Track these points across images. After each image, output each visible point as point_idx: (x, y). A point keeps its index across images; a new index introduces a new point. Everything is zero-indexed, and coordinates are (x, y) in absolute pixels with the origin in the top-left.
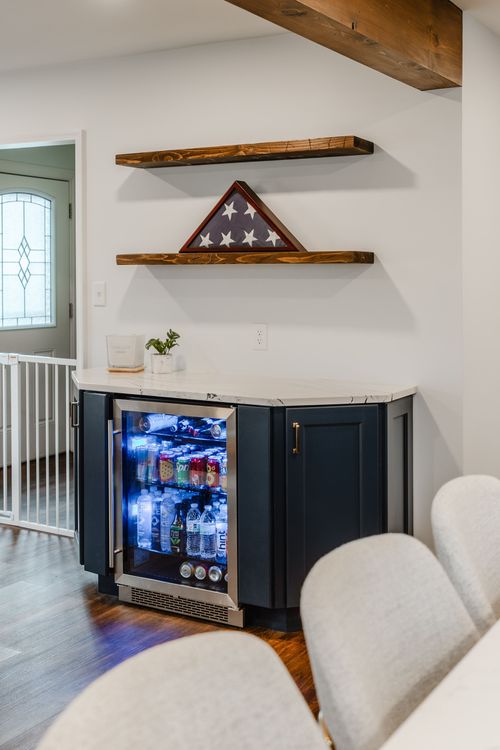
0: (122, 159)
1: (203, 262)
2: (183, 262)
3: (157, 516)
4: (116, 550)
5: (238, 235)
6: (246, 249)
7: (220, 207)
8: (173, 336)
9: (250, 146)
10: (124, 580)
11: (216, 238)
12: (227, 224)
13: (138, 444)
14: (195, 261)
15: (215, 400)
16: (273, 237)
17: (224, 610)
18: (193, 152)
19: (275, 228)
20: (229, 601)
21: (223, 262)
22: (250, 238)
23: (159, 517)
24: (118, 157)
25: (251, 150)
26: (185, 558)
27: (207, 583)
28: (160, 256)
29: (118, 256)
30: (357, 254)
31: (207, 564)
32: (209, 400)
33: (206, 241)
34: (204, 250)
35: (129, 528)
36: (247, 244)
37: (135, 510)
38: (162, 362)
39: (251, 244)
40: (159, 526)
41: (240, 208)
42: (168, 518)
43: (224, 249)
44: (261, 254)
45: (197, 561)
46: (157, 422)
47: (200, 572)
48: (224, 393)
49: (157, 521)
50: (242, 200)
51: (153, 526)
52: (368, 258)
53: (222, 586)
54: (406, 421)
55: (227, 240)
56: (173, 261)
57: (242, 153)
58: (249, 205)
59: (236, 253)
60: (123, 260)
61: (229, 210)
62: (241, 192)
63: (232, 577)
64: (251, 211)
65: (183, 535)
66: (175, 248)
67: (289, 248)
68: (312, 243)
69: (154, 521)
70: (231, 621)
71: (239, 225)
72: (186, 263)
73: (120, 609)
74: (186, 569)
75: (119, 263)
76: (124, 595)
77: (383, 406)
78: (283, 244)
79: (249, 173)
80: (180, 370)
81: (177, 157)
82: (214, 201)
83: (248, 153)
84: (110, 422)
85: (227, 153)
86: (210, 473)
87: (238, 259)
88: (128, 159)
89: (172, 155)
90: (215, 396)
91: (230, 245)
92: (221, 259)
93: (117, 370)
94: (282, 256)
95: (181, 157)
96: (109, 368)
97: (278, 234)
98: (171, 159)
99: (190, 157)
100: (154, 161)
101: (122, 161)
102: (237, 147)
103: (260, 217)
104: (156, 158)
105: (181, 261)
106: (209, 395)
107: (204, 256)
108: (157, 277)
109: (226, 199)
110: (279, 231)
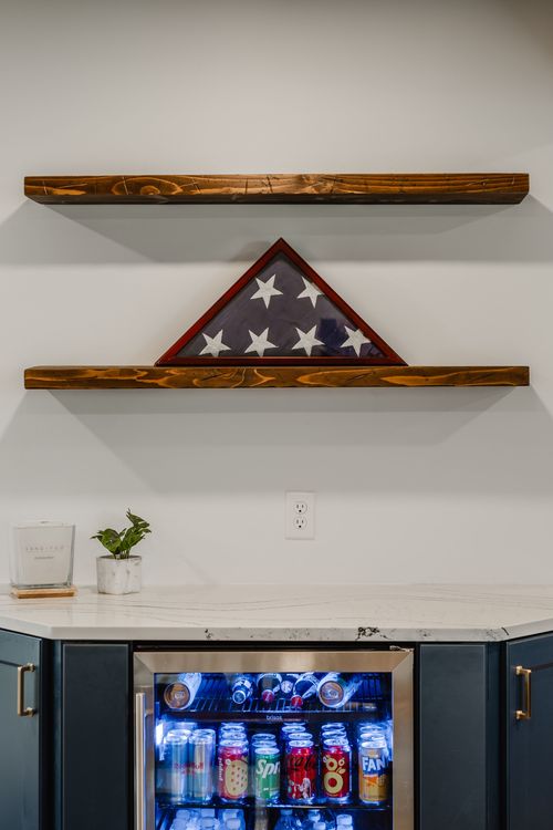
1: (207, 383)
5: (283, 336)
6: (300, 360)
7: (246, 283)
9: (327, 178)
11: (237, 338)
12: (260, 317)
15: (376, 638)
16: (355, 341)
19: (357, 323)
21: (270, 385)
22: (307, 341)
24: (29, 181)
25: (330, 185)
28: (130, 371)
29: (28, 372)
32: (363, 639)
33: (214, 345)
34: (209, 361)
36: (302, 351)
38: (128, 572)
39: (309, 352)
41: (289, 289)
48: (394, 627)
50: (293, 273)
55: (260, 343)
56: (160, 382)
57: (309, 190)
58: (306, 282)
60: (38, 379)
61: (266, 290)
64: (311, 291)
66: (145, 354)
67: (381, 362)
68: (416, 353)
71: (284, 317)
72: (189, 385)
75: (30, 385)
78: (375, 351)
81: (171, 188)
82: (241, 269)
83: (323, 191)
84: (139, 698)
85: (277, 189)
86: (335, 773)
87: (299, 379)
88: (55, 186)
89: (159, 185)
90: (375, 630)
91: (267, 352)
92: (266, 379)
93: (35, 593)
94: (391, 375)
95: (179, 190)
96: (16, 592)
97: (366, 335)
98: (154, 191)
99: (198, 192)
100: (117, 193)
101: (41, 189)
102: (301, 180)
103: (328, 304)
104: (120, 188)
105: (176, 384)
106: (362, 630)
107: (229, 373)
108: (73, 410)
109: (259, 269)
110: (367, 331)
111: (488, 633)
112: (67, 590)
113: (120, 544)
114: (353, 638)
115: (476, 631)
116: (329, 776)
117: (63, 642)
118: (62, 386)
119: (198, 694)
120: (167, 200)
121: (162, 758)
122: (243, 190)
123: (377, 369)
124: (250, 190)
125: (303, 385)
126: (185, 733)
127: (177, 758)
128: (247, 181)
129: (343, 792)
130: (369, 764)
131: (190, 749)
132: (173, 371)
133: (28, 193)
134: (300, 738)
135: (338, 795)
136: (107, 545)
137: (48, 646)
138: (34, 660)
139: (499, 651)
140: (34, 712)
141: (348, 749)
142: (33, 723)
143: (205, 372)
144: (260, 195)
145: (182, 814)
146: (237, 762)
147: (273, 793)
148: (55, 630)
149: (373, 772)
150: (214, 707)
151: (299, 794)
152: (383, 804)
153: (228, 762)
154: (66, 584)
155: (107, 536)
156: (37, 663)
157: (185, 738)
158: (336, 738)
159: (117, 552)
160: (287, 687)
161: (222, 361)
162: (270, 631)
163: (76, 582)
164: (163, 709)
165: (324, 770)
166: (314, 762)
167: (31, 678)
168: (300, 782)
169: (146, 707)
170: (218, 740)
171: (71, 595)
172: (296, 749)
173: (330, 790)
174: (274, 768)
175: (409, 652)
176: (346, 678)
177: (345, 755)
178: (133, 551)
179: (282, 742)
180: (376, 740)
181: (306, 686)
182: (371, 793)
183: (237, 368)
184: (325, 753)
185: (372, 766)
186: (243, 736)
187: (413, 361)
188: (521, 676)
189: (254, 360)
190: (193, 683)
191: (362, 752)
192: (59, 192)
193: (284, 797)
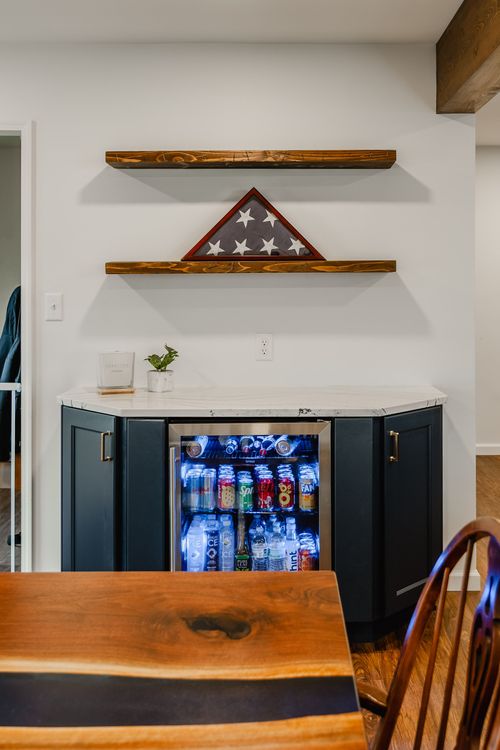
1: (211, 271)
2: (197, 271)
3: (214, 547)
5: (255, 244)
6: (264, 258)
7: (234, 213)
9: (281, 153)
11: (228, 245)
12: (242, 233)
15: (309, 415)
16: (296, 246)
19: (298, 236)
21: (247, 271)
22: (269, 247)
23: (217, 548)
24: (108, 154)
25: (282, 157)
28: (167, 264)
29: (107, 264)
32: (302, 415)
33: (215, 249)
34: (212, 258)
36: (266, 252)
38: (166, 379)
39: (270, 253)
40: (217, 558)
41: (258, 217)
44: (282, 260)
48: (320, 408)
49: (215, 553)
50: (261, 208)
51: (208, 559)
55: (242, 248)
56: (184, 270)
57: (270, 159)
58: (268, 213)
59: (256, 261)
60: (113, 268)
61: (245, 217)
64: (271, 218)
66: (176, 256)
69: (211, 553)
71: (256, 232)
72: (201, 272)
75: (109, 271)
78: (308, 252)
81: (190, 158)
82: (230, 206)
83: (278, 160)
84: (172, 450)
85: (252, 159)
86: (285, 493)
87: (265, 268)
88: (123, 157)
89: (183, 156)
90: (308, 410)
91: (245, 253)
92: (245, 268)
93: (112, 392)
94: (317, 265)
95: (195, 159)
96: (100, 390)
97: (302, 243)
98: (181, 160)
99: (206, 160)
100: (159, 161)
101: (115, 159)
102: (265, 153)
103: (281, 225)
104: (161, 158)
105: (193, 270)
106: (301, 410)
107: (224, 264)
108: (134, 287)
109: (241, 205)
110: (304, 241)
111: (374, 412)
112: (130, 390)
113: (161, 363)
114: (296, 415)
115: (367, 411)
116: (282, 495)
117: (128, 418)
118: (128, 272)
119: (206, 449)
120: (188, 165)
121: (185, 485)
122: (232, 160)
123: (309, 262)
124: (236, 160)
125: (267, 271)
126: (198, 471)
127: (195, 486)
128: (234, 154)
129: (290, 504)
130: (305, 488)
131: (201, 480)
132: (192, 264)
133: (107, 161)
134: (265, 473)
135: (288, 506)
136: (154, 364)
137: (119, 420)
138: (111, 428)
139: (380, 423)
140: (111, 459)
141: (293, 479)
142: (110, 467)
143: (210, 264)
144: (242, 162)
145: (197, 518)
146: (228, 487)
147: (250, 506)
148: (123, 411)
149: (307, 492)
150: (215, 456)
151: (265, 505)
152: (313, 511)
153: (224, 487)
154: (129, 386)
155: (153, 359)
156: (113, 431)
157: (198, 474)
158: (286, 473)
159: (159, 368)
160: (257, 444)
161: (219, 258)
162: (248, 411)
163: (135, 385)
164: (185, 456)
165: (279, 492)
166: (273, 488)
167: (109, 439)
168: (265, 498)
169: (176, 456)
170: (217, 475)
171: (132, 392)
172: (262, 480)
173: (283, 503)
174: (250, 491)
175: (328, 423)
176: (291, 438)
177: (291, 482)
178: (168, 367)
179: (254, 475)
180: (309, 474)
181: (268, 443)
182: (306, 504)
183: (228, 261)
184: (279, 482)
185: (307, 489)
186: (232, 472)
187: (329, 258)
188: (393, 436)
189: (238, 258)
190: (203, 442)
191: (301, 481)
192: (126, 160)
193: (256, 507)
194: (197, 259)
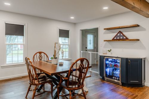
0: (104, 29)
2: (112, 41)
4: (105, 74)
6: (121, 39)
7: (117, 34)
8: (111, 50)
10: (106, 78)
11: (117, 38)
12: (118, 36)
13: (107, 62)
14: (114, 41)
16: (125, 38)
17: (119, 83)
18: (114, 28)
19: (125, 36)
20: (120, 82)
21: (118, 41)
22: (121, 38)
26: (113, 76)
27: (116, 79)
28: (109, 40)
30: (137, 39)
31: (116, 77)
33: (115, 38)
34: (115, 39)
35: (106, 72)
37: (107, 70)
41: (120, 34)
42: (111, 71)
43: (118, 39)
44: (123, 40)
45: (115, 77)
46: (110, 60)
47: (115, 78)
52: (139, 40)
53: (119, 80)
54: (144, 61)
55: (118, 38)
57: (120, 28)
59: (120, 40)
60: (104, 41)
61: (119, 35)
62: (120, 32)
63: (120, 79)
64: (122, 34)
65: (113, 73)
66: (111, 39)
67: (127, 39)
68: (130, 38)
70: (120, 84)
73: (105, 81)
74: (113, 78)
76: (106, 80)
77: (142, 59)
79: (121, 30)
80: (111, 54)
81: (112, 28)
86: (117, 66)
96: (103, 53)
100: (109, 29)
106: (117, 56)
109: (118, 33)
110: (125, 37)
113: (109, 51)
115: (125, 57)
118: (106, 41)
163: (107, 53)
175: (121, 58)
188: (129, 61)
192: (106, 29)
194: (113, 39)
